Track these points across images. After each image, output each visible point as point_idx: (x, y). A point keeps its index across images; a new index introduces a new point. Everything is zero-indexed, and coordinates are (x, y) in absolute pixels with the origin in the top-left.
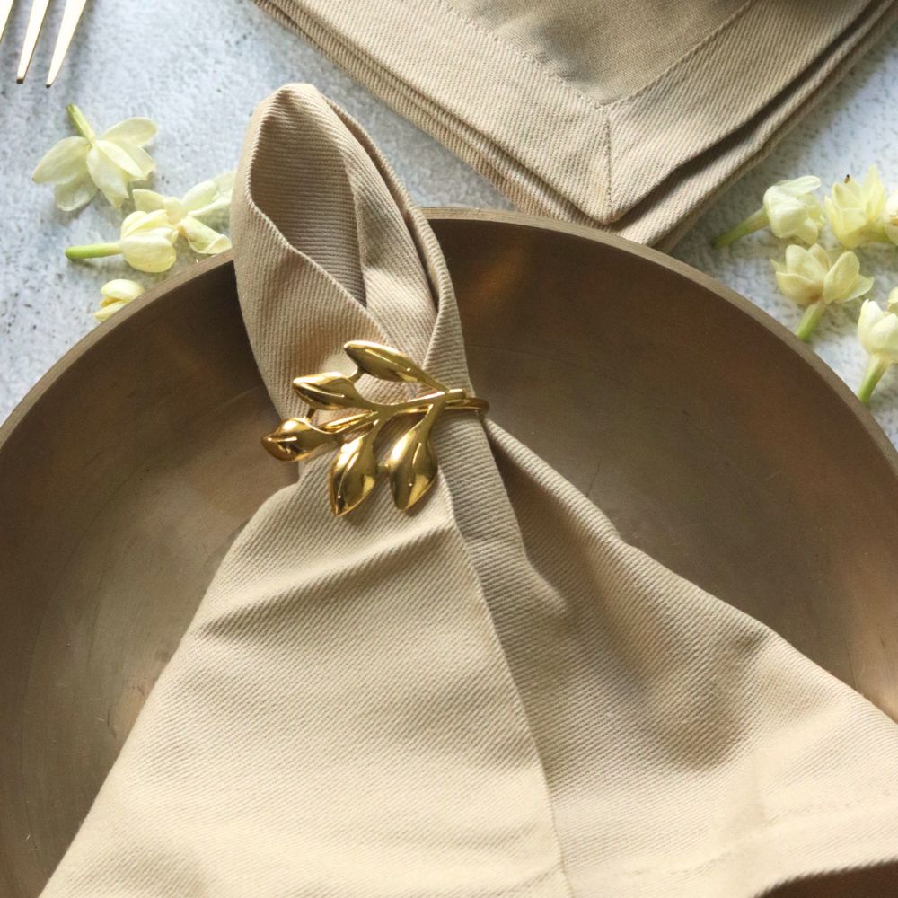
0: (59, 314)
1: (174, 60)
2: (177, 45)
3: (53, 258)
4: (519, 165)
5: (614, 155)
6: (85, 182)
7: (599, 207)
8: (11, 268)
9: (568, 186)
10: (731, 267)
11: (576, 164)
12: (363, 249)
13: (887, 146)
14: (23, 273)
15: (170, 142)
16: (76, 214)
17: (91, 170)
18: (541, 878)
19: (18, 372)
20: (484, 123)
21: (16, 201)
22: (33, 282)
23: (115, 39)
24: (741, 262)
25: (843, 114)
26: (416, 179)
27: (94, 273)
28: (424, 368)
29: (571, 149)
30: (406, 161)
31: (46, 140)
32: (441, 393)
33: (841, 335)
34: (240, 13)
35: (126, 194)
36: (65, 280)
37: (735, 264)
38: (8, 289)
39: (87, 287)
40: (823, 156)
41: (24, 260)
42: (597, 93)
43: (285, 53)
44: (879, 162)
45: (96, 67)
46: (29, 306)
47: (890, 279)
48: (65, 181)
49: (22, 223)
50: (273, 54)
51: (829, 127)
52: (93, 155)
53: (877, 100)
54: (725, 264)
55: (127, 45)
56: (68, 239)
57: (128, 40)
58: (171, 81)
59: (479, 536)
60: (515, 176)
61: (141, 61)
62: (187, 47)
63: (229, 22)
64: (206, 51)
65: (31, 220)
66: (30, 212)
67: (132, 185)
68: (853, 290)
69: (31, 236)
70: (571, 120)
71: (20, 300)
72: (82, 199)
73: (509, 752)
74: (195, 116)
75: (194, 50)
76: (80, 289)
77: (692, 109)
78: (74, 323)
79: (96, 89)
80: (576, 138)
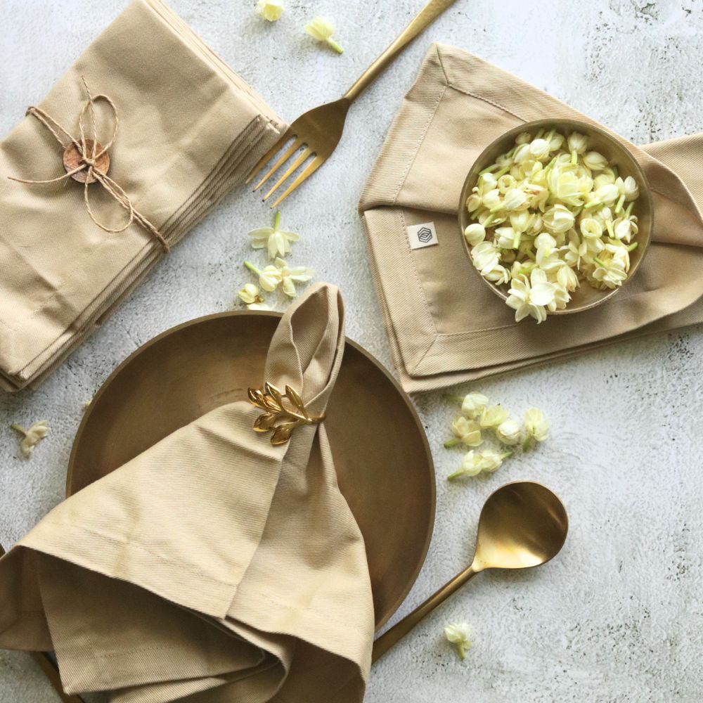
0: (229, 280)
1: (322, 216)
2: (326, 211)
3: (240, 259)
4: (396, 337)
5: (427, 355)
6: (265, 240)
7: (410, 368)
8: (225, 254)
9: (406, 355)
10: (444, 406)
11: (413, 349)
12: (316, 352)
13: (521, 400)
14: (227, 258)
15: (301, 244)
16: (256, 250)
17: (269, 240)
18: (230, 585)
19: (205, 291)
20: (395, 318)
21: (241, 232)
22: (228, 264)
23: (308, 195)
24: (448, 407)
25: (516, 379)
26: (368, 310)
27: (249, 274)
28: (305, 406)
29: (416, 343)
30: (370, 302)
31: (263, 216)
32: (303, 417)
33: (461, 452)
34: (353, 213)
35: (274, 257)
36: (239, 270)
37: (446, 406)
38: (219, 261)
39: (244, 277)
40: (500, 390)
41: (230, 254)
42: (440, 326)
43: (358, 238)
44: (515, 403)
45: (296, 201)
46: (222, 271)
47: (489, 444)
48: (258, 238)
49: (238, 241)
50: (354, 235)
51: (508, 381)
52: (272, 236)
53: (530, 382)
54: (443, 404)
55: (311, 200)
56: (249, 256)
57: (312, 199)
58: (316, 222)
59: (290, 462)
60: (392, 340)
61: (311, 209)
62: (329, 214)
63: (348, 214)
64: (334, 219)
65: (241, 242)
66: (243, 239)
67: (278, 255)
68: (472, 443)
69: (238, 247)
70: (423, 333)
71: (221, 267)
72: (261, 246)
73: (252, 536)
74: (316, 241)
75: (330, 217)
76: (241, 276)
77: (465, 352)
78: (232, 286)
79: (291, 209)
80: (420, 340)
